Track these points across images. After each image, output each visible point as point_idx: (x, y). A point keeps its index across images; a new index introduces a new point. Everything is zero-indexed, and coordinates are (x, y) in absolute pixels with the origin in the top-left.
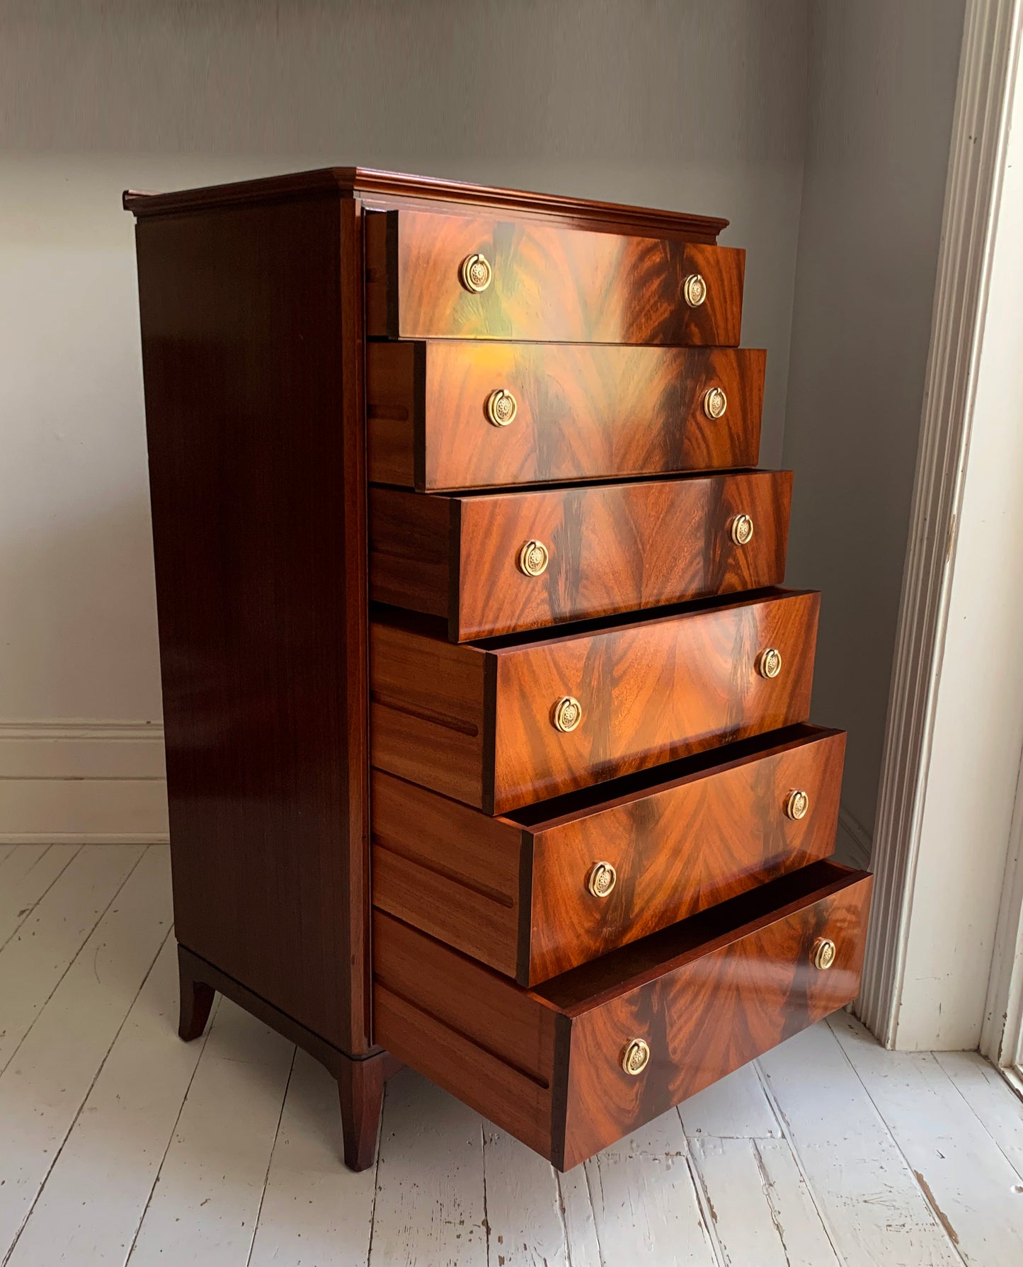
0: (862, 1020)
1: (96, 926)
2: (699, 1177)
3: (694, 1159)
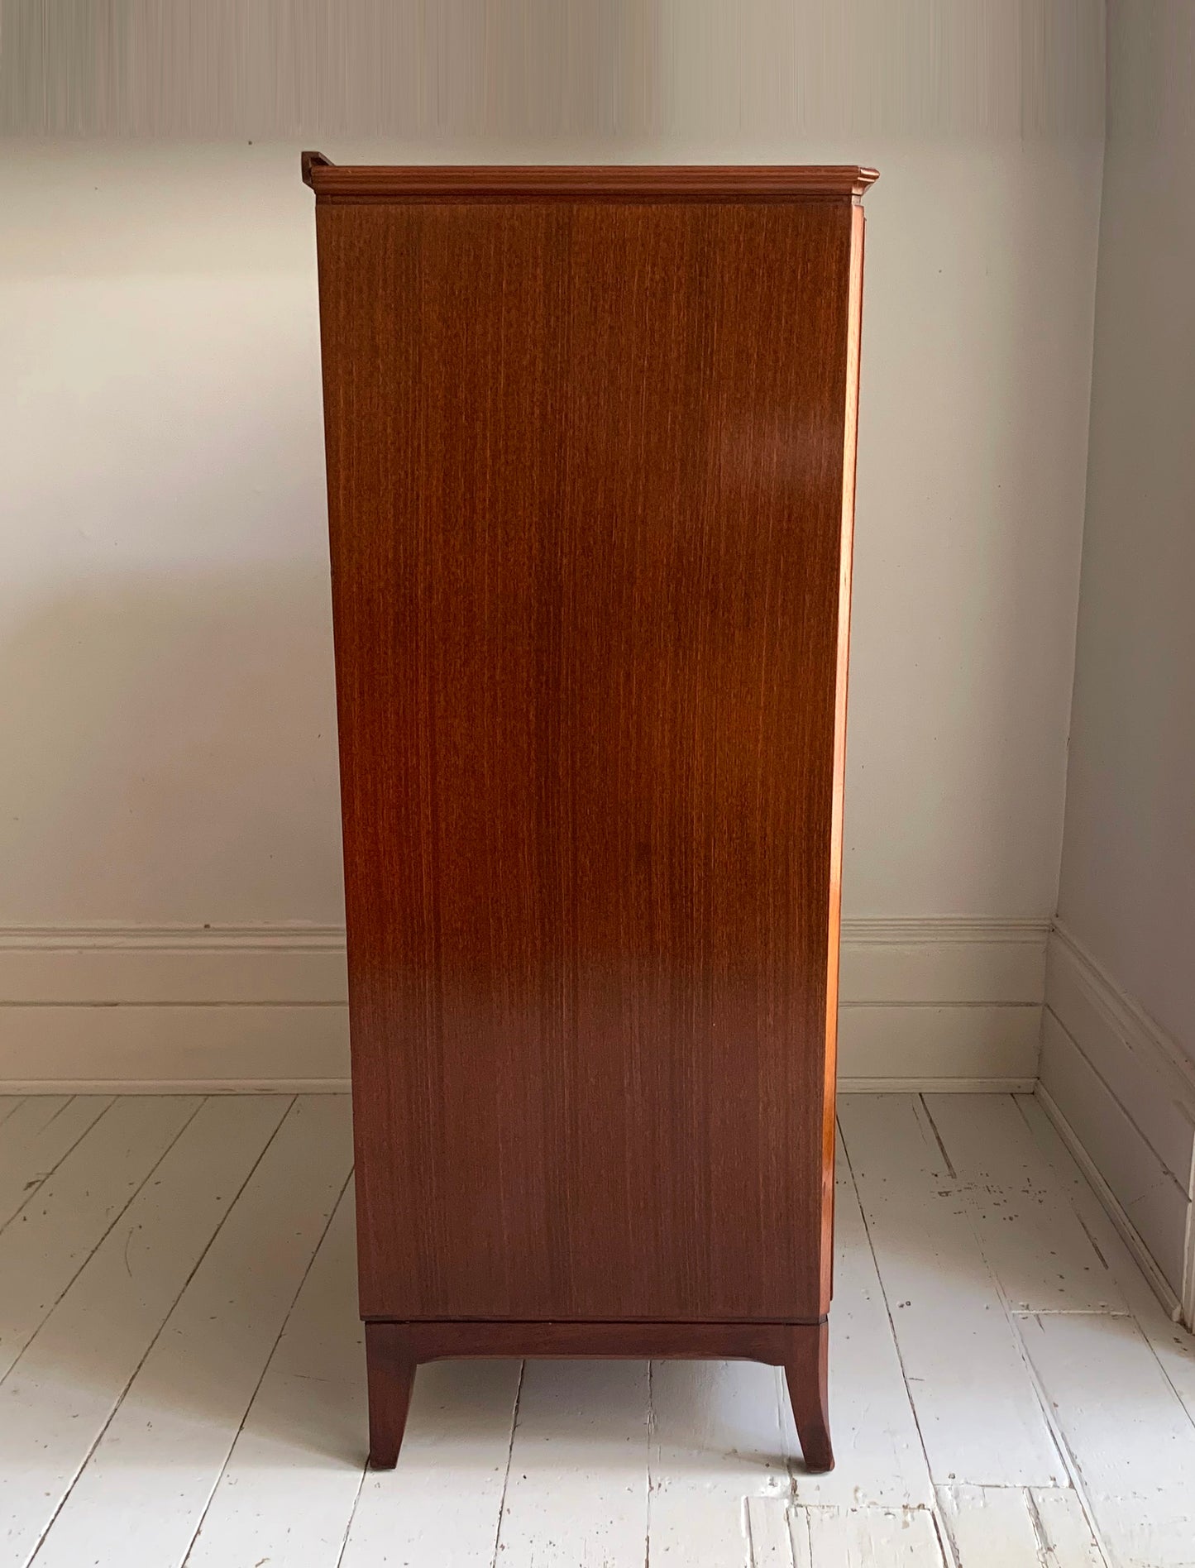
1: (130, 1202)
2: (949, 1537)
3: (943, 1515)
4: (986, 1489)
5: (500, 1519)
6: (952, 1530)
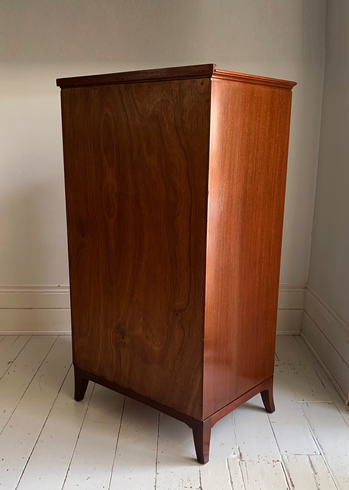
1: (39, 368)
3: (285, 463)
4: (296, 455)
5: (157, 465)
6: (287, 468)
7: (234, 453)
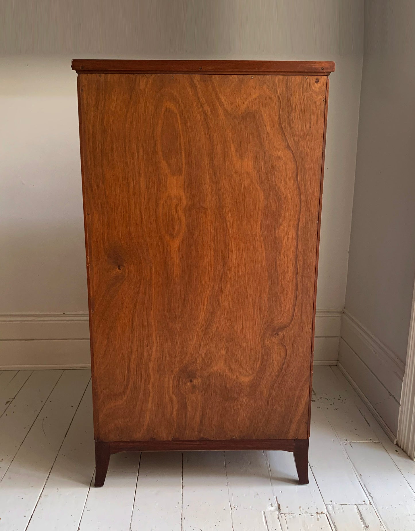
0: (402, 447)
1: (42, 408)
2: (333, 524)
3: (330, 515)
4: (343, 506)
5: (182, 521)
6: (334, 521)
7: (271, 504)
